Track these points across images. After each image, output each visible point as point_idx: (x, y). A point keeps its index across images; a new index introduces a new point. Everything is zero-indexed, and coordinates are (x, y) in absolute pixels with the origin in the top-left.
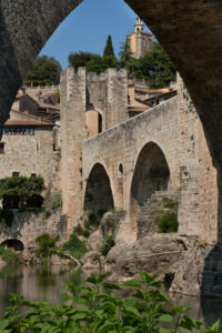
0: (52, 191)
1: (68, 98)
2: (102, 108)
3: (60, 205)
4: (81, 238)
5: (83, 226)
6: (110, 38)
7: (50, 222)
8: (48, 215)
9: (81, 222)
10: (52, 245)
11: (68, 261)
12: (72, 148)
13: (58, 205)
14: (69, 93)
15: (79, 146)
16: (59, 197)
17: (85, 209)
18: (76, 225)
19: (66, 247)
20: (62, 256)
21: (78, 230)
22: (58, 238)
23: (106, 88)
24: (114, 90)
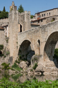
0: (6, 49)
1: (13, 20)
2: (22, 23)
3: (9, 54)
4: (17, 64)
5: (18, 60)
6: (4, 7)
7: (6, 59)
8: (5, 57)
9: (17, 59)
10: (8, 66)
11: (15, 71)
12: (14, 35)
13: (8, 54)
14: (13, 18)
15: (17, 35)
16: (8, 51)
17: (19, 55)
18: (16, 60)
19: (13, 67)
20: (12, 70)
21: (16, 61)
22: (9, 64)
23: (24, 17)
24: (27, 18)
